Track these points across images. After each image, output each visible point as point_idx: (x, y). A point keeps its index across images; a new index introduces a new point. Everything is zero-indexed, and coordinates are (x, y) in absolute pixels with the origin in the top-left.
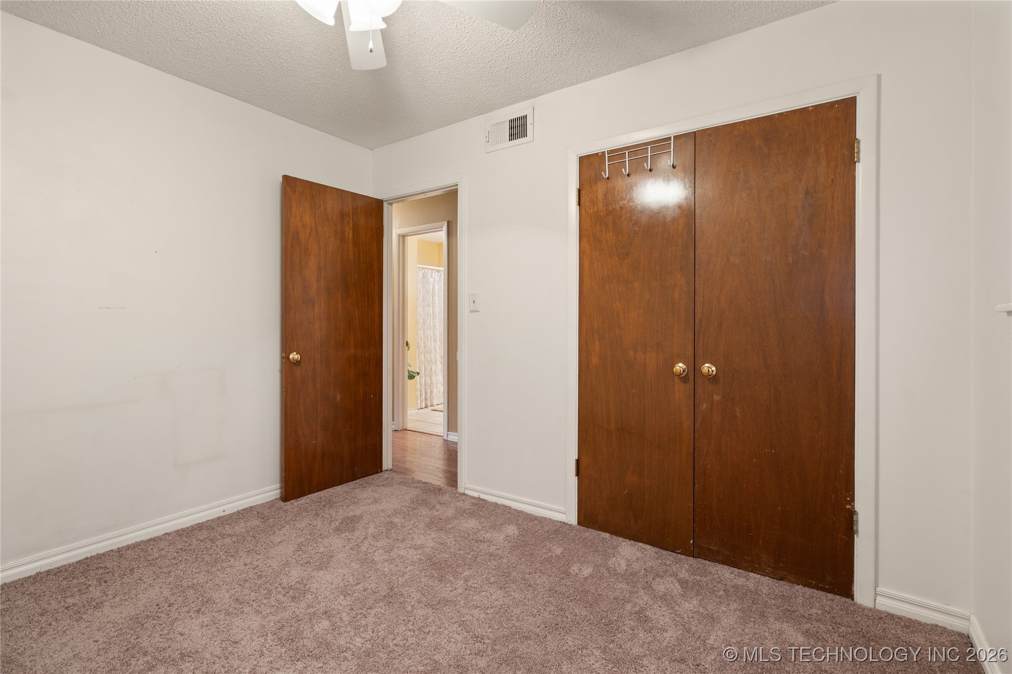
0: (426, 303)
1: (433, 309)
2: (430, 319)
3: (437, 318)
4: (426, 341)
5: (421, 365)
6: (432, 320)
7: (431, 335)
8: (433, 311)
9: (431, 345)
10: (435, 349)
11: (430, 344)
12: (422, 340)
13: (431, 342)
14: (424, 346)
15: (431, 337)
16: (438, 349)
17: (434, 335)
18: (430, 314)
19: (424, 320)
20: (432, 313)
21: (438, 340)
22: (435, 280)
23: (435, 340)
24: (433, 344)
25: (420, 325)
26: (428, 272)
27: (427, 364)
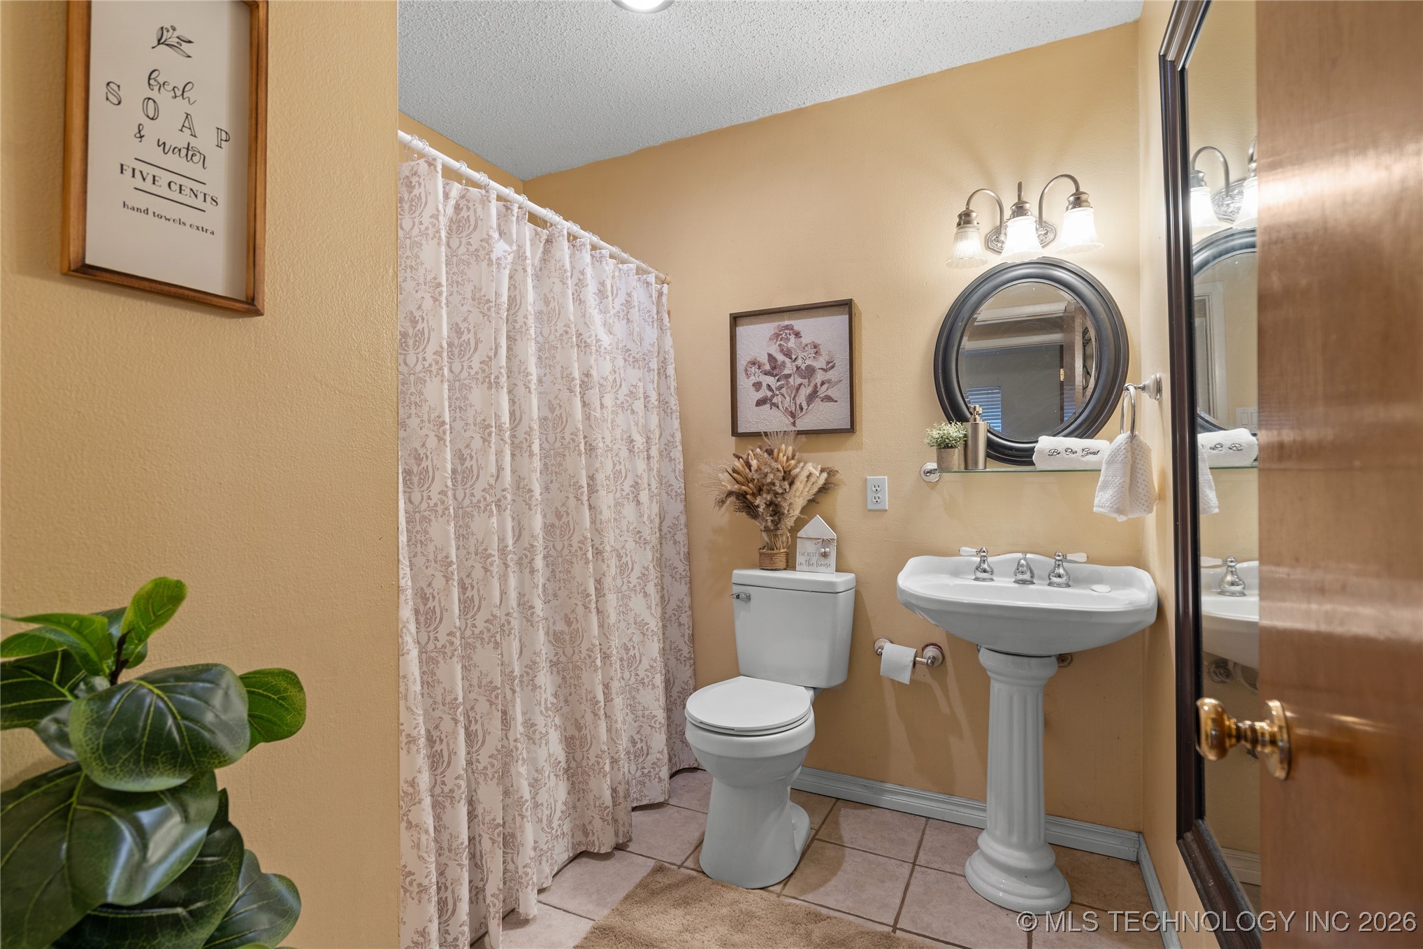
0: (476, 365)
1: (512, 402)
2: (499, 453)
3: (536, 448)
4: (478, 573)
5: (447, 725)
6: (508, 458)
7: (502, 539)
8: (512, 414)
9: (503, 593)
10: (525, 606)
11: (497, 594)
12: (448, 579)
13: (504, 578)
14: (467, 605)
15: (503, 551)
16: (539, 605)
17: (518, 537)
18: (500, 428)
19: (462, 459)
20: (506, 418)
21: (539, 563)
22: (520, 256)
23: (525, 563)
24: (513, 581)
25: (436, 487)
26: (485, 201)
27: (482, 706)
